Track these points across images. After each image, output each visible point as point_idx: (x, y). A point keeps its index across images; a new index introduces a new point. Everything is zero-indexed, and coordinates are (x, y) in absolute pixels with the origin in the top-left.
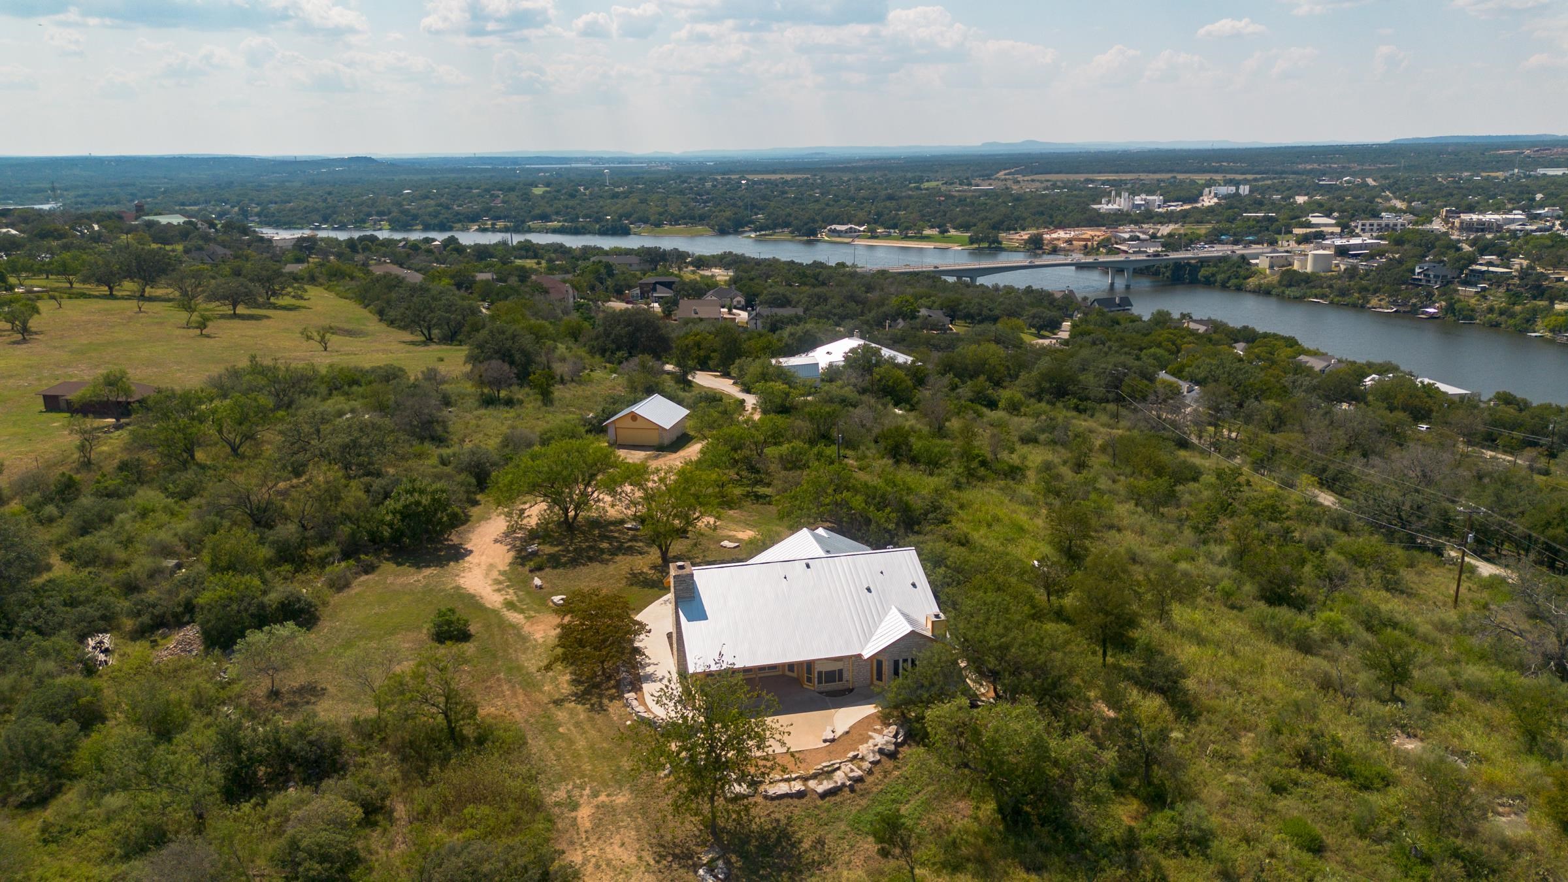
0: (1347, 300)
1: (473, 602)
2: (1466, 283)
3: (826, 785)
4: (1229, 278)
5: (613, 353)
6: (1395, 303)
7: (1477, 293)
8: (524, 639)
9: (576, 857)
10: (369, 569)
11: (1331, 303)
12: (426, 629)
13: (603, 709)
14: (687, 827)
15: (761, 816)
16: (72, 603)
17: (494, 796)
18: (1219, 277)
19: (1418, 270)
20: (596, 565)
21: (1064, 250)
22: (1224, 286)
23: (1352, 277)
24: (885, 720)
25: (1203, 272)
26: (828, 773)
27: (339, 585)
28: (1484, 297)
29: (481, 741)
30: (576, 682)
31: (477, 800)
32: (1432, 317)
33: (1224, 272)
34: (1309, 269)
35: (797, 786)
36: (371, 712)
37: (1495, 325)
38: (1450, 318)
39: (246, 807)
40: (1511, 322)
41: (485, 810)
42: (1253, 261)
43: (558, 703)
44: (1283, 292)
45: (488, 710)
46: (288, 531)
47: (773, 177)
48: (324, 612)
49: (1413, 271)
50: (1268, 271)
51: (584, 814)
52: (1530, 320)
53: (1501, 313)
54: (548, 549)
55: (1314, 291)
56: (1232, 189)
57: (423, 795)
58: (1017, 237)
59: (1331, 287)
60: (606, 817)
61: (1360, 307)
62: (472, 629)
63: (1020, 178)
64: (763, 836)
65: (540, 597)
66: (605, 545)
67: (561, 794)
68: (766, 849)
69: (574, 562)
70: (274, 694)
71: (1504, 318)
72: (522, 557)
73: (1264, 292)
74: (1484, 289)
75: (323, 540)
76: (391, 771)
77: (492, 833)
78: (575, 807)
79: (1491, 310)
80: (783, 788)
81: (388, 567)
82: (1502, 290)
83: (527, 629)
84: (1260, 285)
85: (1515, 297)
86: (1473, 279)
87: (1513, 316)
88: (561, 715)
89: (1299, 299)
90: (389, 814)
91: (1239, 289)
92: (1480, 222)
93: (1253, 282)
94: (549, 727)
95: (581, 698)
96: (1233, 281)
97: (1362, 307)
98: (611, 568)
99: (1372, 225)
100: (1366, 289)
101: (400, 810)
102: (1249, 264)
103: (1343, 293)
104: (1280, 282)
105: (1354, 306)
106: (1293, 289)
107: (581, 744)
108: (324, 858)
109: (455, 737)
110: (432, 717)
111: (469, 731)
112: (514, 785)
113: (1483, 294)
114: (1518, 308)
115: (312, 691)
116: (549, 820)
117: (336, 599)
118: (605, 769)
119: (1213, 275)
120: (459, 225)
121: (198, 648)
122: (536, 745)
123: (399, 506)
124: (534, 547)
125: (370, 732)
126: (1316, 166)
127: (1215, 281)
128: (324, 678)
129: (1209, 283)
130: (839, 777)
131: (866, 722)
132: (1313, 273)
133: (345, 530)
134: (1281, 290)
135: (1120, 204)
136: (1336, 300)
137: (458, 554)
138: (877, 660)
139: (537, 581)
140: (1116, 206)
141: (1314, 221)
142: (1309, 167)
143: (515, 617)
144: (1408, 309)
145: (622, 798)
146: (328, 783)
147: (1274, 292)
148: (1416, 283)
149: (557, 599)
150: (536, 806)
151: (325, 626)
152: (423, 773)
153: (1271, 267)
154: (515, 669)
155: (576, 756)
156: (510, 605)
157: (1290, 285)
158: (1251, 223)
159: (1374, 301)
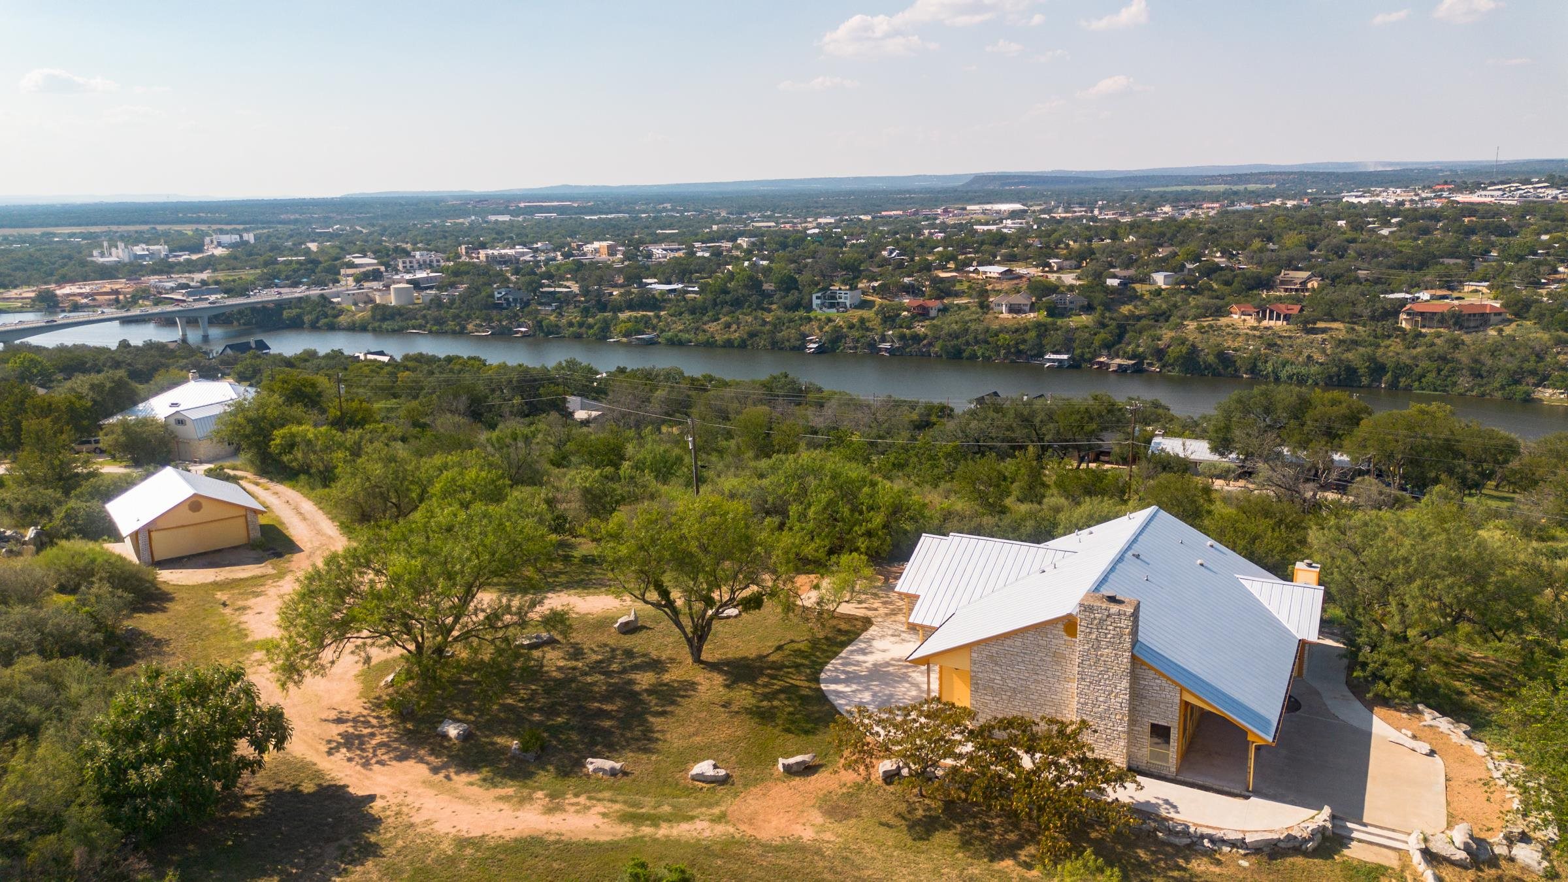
0: (445, 328)
2: (542, 303)
4: (317, 319)
7: (554, 311)
11: (430, 332)
18: (306, 319)
19: (498, 296)
21: (86, 306)
23: (439, 308)
25: (286, 314)
28: (561, 314)
32: (525, 335)
33: (310, 313)
34: (395, 303)
37: (579, 336)
38: (540, 334)
40: (590, 332)
42: (335, 300)
44: (380, 327)
49: (494, 297)
50: (354, 308)
52: (605, 329)
53: (580, 326)
55: (411, 323)
56: (235, 238)
58: (14, 295)
59: (423, 317)
61: (458, 334)
71: (583, 330)
73: (360, 328)
74: (558, 307)
79: (571, 324)
82: (573, 306)
84: (352, 322)
85: (586, 312)
86: (546, 300)
87: (590, 327)
89: (398, 332)
91: (332, 328)
92: (501, 256)
93: (342, 319)
96: (324, 321)
97: (462, 333)
99: (411, 262)
100: (458, 316)
102: (333, 303)
103: (438, 322)
104: (373, 317)
105: (454, 333)
106: (388, 322)
113: (558, 312)
114: (591, 320)
119: (298, 317)
126: (297, 216)
127: (303, 323)
132: (400, 306)
134: (376, 325)
135: (118, 254)
136: (434, 328)
140: (113, 259)
141: (357, 261)
142: (292, 217)
144: (500, 330)
147: (370, 327)
153: (356, 304)
157: (384, 319)
158: (295, 266)
159: (470, 326)
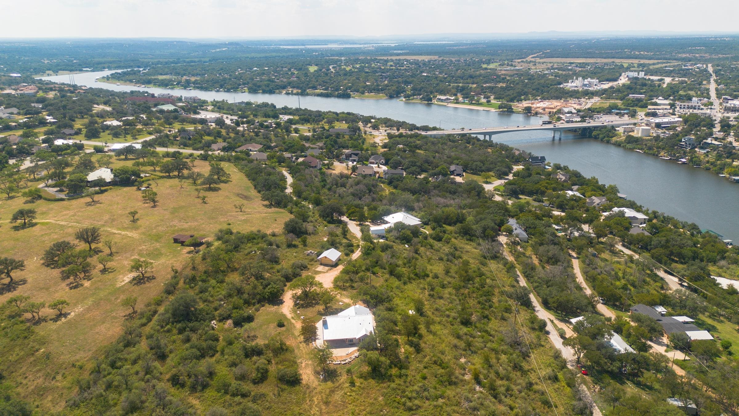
0: (651, 152)
1: (284, 316)
2: (702, 148)
3: (344, 362)
4: (604, 137)
5: (326, 218)
6: (670, 155)
7: (705, 153)
8: (295, 327)
9: (301, 372)
10: (263, 306)
11: (645, 152)
12: (276, 324)
13: (309, 345)
14: (319, 369)
15: (332, 367)
16: (207, 314)
17: (289, 361)
18: (601, 136)
19: (683, 140)
20: (311, 308)
21: (541, 114)
22: (602, 141)
23: (656, 140)
24: (358, 350)
25: (594, 133)
26: (345, 360)
27: (257, 310)
28: (707, 156)
29: (287, 350)
30: (304, 338)
31: (286, 361)
32: (684, 163)
33: (603, 134)
34: (640, 135)
35: (339, 362)
36: (267, 342)
37: (708, 169)
38: (691, 164)
39: (248, 359)
40: (715, 169)
41: (287, 363)
42: (617, 129)
43: (301, 343)
44: (626, 146)
45: (288, 343)
46: (246, 296)
47: (420, 58)
48: (255, 317)
49: (681, 141)
50: (622, 134)
51: (303, 365)
52: (722, 169)
53: (711, 164)
54: (302, 302)
55: (639, 146)
56: (636, 74)
57: (277, 359)
58: (521, 105)
59: (646, 145)
60: (307, 365)
61: (656, 156)
62: (285, 324)
63: (538, 60)
64: (332, 371)
65: (298, 316)
66: (314, 302)
67: (300, 361)
68: (332, 373)
69: (307, 307)
70: (248, 337)
71: (712, 166)
72: (296, 305)
73: (618, 145)
74: (708, 152)
75: (253, 299)
76: (271, 355)
77: (288, 367)
78: (302, 363)
79: (708, 162)
80: (337, 363)
81: (267, 305)
82: (715, 152)
83: (296, 325)
84: (617, 141)
85: (719, 157)
86: (705, 146)
87: (715, 166)
88: (301, 345)
89: (632, 150)
90: (271, 362)
91: (608, 142)
93: (614, 139)
94: (299, 348)
95: (305, 342)
96: (606, 138)
97: (657, 155)
98: (314, 309)
99: (684, 105)
100: (659, 148)
101: (273, 362)
102: (615, 130)
103: (650, 148)
104: (625, 141)
105: (654, 155)
107: (304, 352)
108: (263, 369)
109: (282, 348)
110: (278, 345)
111: (284, 347)
112: (292, 359)
113: (707, 154)
114: (719, 162)
115: (255, 337)
116: (298, 365)
117: (257, 314)
118: (308, 357)
119: (598, 135)
120: (277, 91)
121: (232, 325)
122: (296, 351)
123: (269, 291)
124: (298, 302)
125: (267, 346)
127: (599, 138)
128: (257, 334)
129: (596, 138)
130: (347, 361)
131: (354, 351)
132: (640, 137)
133: (258, 297)
134: (625, 144)
135: (577, 83)
136: (647, 151)
137: (282, 302)
138: (359, 339)
139: (298, 312)
141: (659, 102)
143: (293, 321)
144: (675, 158)
145: (310, 362)
146: (261, 356)
147: (622, 145)
148: (682, 147)
149: (302, 317)
150: (296, 363)
151: (256, 321)
152: (277, 356)
153: (624, 132)
154: (293, 334)
155: (303, 354)
156: (293, 318)
157: (629, 143)
159: (662, 153)
